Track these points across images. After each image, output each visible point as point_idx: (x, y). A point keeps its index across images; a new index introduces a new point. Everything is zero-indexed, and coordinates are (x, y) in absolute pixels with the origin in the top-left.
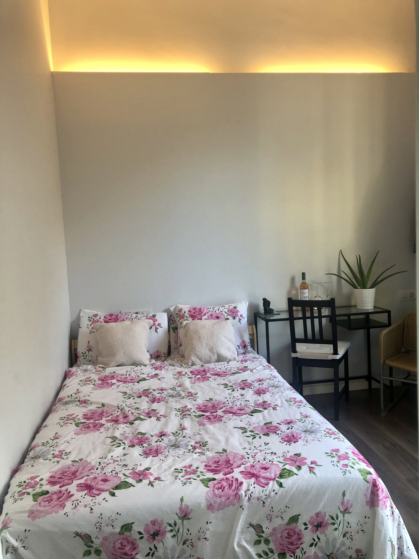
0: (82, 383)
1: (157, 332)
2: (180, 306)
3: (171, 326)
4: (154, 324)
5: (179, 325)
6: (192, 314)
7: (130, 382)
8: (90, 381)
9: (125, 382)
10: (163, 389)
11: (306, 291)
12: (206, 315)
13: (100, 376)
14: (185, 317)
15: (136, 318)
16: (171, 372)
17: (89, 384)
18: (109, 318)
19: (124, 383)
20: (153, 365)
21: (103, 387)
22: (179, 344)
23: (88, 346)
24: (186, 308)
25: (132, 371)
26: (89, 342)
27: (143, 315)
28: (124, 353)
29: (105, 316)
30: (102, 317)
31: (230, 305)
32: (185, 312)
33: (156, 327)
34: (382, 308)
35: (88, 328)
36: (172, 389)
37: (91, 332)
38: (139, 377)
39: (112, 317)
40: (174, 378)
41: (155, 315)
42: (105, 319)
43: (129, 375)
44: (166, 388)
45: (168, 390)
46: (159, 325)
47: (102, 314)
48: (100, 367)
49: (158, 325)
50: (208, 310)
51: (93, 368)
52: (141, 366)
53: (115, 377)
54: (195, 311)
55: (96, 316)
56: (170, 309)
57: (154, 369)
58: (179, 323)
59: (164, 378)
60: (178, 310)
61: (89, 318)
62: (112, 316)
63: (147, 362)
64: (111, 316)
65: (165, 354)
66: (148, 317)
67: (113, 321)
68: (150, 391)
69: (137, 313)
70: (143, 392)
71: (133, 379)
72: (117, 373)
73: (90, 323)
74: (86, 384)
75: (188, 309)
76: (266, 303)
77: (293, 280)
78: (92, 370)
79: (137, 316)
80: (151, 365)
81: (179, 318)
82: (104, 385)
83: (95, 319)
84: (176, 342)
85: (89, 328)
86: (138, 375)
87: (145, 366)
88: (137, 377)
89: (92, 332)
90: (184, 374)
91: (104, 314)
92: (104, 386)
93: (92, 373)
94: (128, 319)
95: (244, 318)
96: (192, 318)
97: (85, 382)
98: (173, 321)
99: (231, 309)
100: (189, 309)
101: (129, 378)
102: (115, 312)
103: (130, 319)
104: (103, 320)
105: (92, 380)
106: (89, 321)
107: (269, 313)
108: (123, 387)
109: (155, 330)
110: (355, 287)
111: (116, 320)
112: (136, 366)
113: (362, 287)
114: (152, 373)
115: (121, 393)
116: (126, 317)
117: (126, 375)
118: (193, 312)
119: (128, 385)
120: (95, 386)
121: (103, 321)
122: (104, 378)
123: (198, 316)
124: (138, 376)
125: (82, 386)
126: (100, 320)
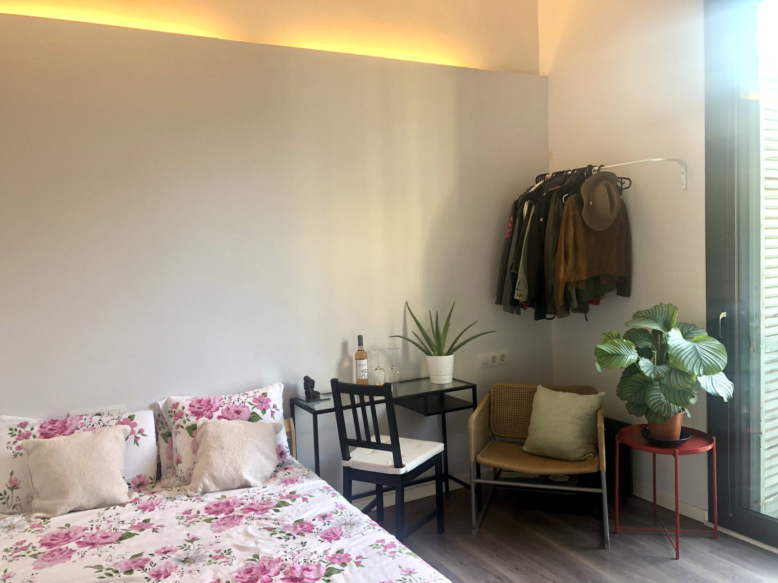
0: (10, 555)
1: (138, 444)
2: (175, 399)
3: (160, 433)
4: (133, 432)
5: (174, 429)
6: (196, 409)
7: (102, 544)
8: (24, 549)
9: (93, 545)
10: (166, 550)
11: (365, 361)
12: (218, 409)
13: (41, 536)
14: (184, 416)
15: (99, 423)
16: (172, 513)
17: (25, 556)
18: (50, 427)
19: (91, 548)
20: (136, 503)
21: (54, 560)
22: (175, 460)
23: (10, 481)
24: (184, 401)
25: (101, 518)
26: (12, 474)
27: (111, 418)
28: (84, 488)
29: (42, 424)
30: (36, 425)
31: (255, 391)
32: (183, 408)
33: (135, 436)
34: (465, 382)
35: (9, 449)
36: (183, 548)
37: (16, 456)
38: (116, 530)
39: (55, 425)
40: (179, 524)
41: (134, 416)
42: (42, 429)
43: (98, 528)
44: (172, 547)
45: (176, 550)
46: (141, 431)
47: (35, 422)
48: (37, 517)
49: (139, 432)
50: (222, 401)
51: (24, 522)
52: (115, 507)
53: (71, 535)
54: (200, 405)
55: (23, 425)
56: (158, 404)
57: (141, 510)
58: (174, 427)
59: (162, 526)
60: (172, 406)
61: (11, 429)
62: (55, 423)
63: (124, 498)
64: (52, 424)
65: (151, 479)
66: (120, 420)
67: (57, 432)
68: (145, 556)
69: (99, 414)
70: (133, 560)
71: (105, 535)
72: (74, 526)
73: (13, 439)
74: (19, 556)
75: (189, 403)
76: (309, 383)
77: (345, 345)
78: (24, 525)
79: (100, 420)
80: (133, 504)
81: (174, 418)
82: (56, 556)
83: (22, 432)
84: (170, 457)
85: (11, 448)
86: (113, 527)
87: (123, 505)
88: (112, 530)
89: (18, 456)
90: (196, 513)
91: (40, 421)
92: (54, 557)
93: (23, 530)
94: (85, 425)
95: (279, 410)
96: (196, 417)
97: (16, 552)
98: (162, 423)
99: (259, 396)
100: (191, 402)
101: (99, 535)
102: (60, 415)
103: (89, 427)
104: (39, 431)
105: (28, 547)
106: (11, 436)
107: (314, 398)
108: (93, 556)
109: (135, 441)
110: (429, 354)
111: (63, 429)
112: (105, 509)
113: (437, 353)
114: (138, 519)
115: (91, 568)
116: (81, 423)
117: (92, 529)
118: (197, 407)
119: (100, 550)
120: (37, 560)
121: (38, 435)
122: (51, 540)
123: (205, 412)
124: (114, 529)
125: (11, 561)
126: (32, 432)
